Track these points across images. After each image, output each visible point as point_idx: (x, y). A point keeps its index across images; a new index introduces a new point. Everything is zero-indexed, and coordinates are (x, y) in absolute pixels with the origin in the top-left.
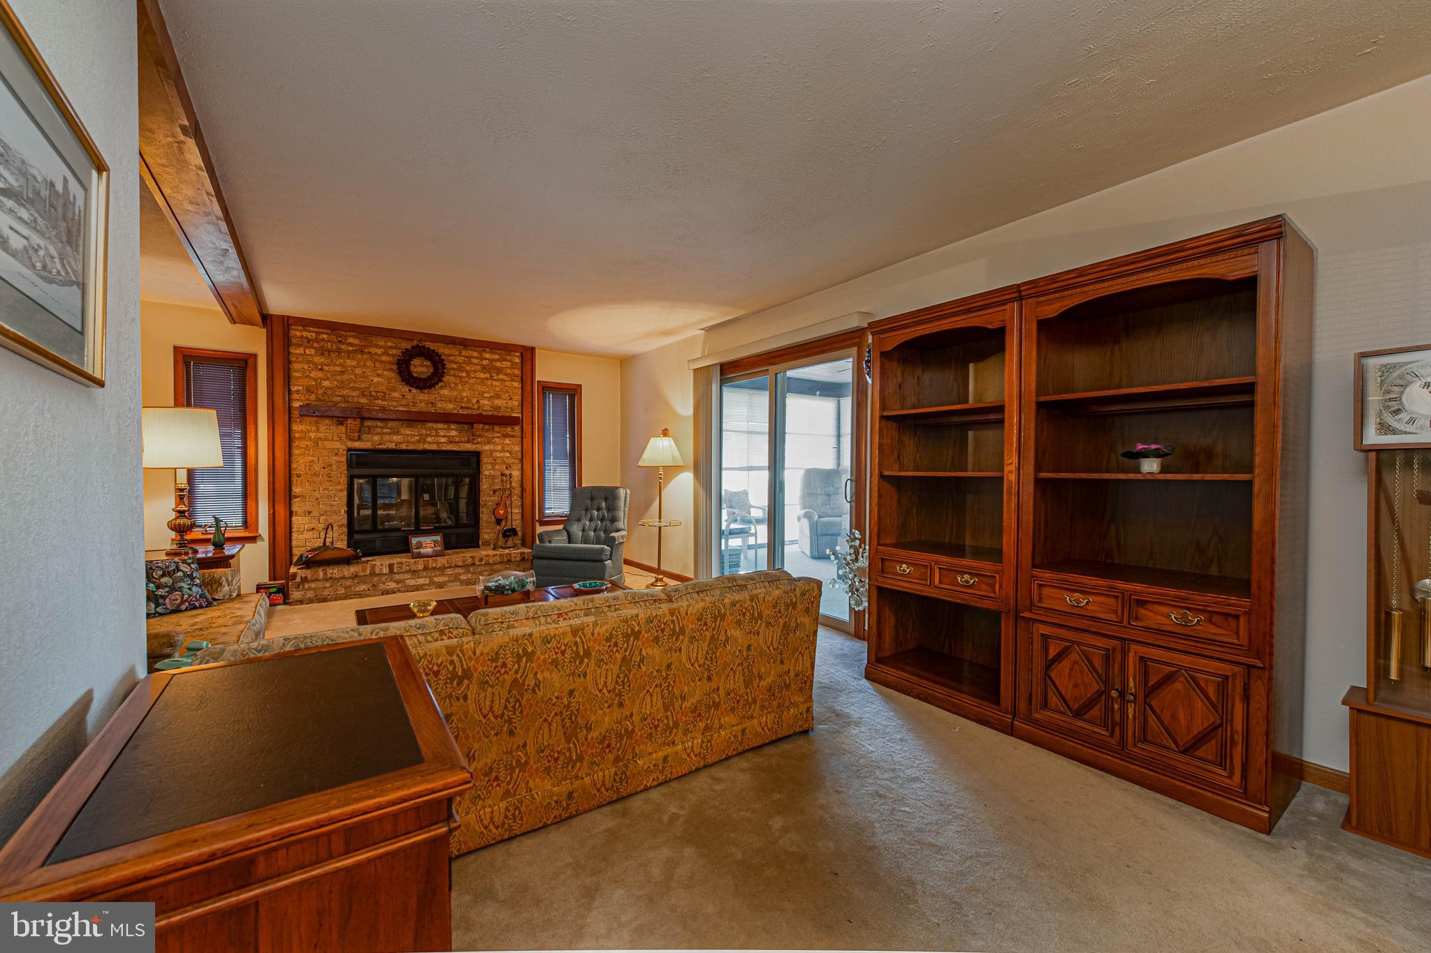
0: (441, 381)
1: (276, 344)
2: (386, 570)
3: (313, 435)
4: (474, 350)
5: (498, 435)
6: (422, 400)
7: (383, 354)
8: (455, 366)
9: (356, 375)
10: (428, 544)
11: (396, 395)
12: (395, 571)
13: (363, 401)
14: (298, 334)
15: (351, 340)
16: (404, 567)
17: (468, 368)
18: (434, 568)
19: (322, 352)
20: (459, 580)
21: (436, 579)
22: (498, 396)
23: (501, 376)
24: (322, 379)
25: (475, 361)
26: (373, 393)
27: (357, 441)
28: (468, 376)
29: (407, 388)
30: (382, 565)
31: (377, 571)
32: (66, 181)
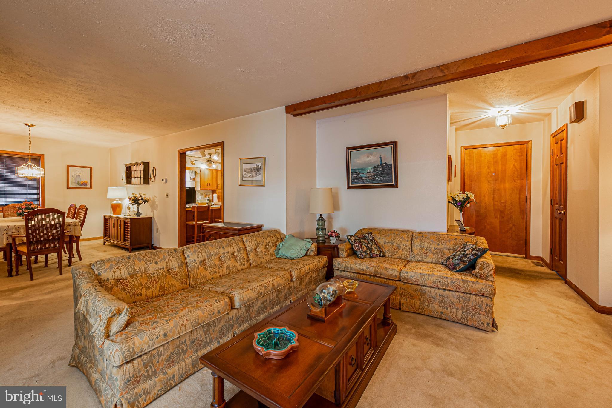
32: (256, 165)
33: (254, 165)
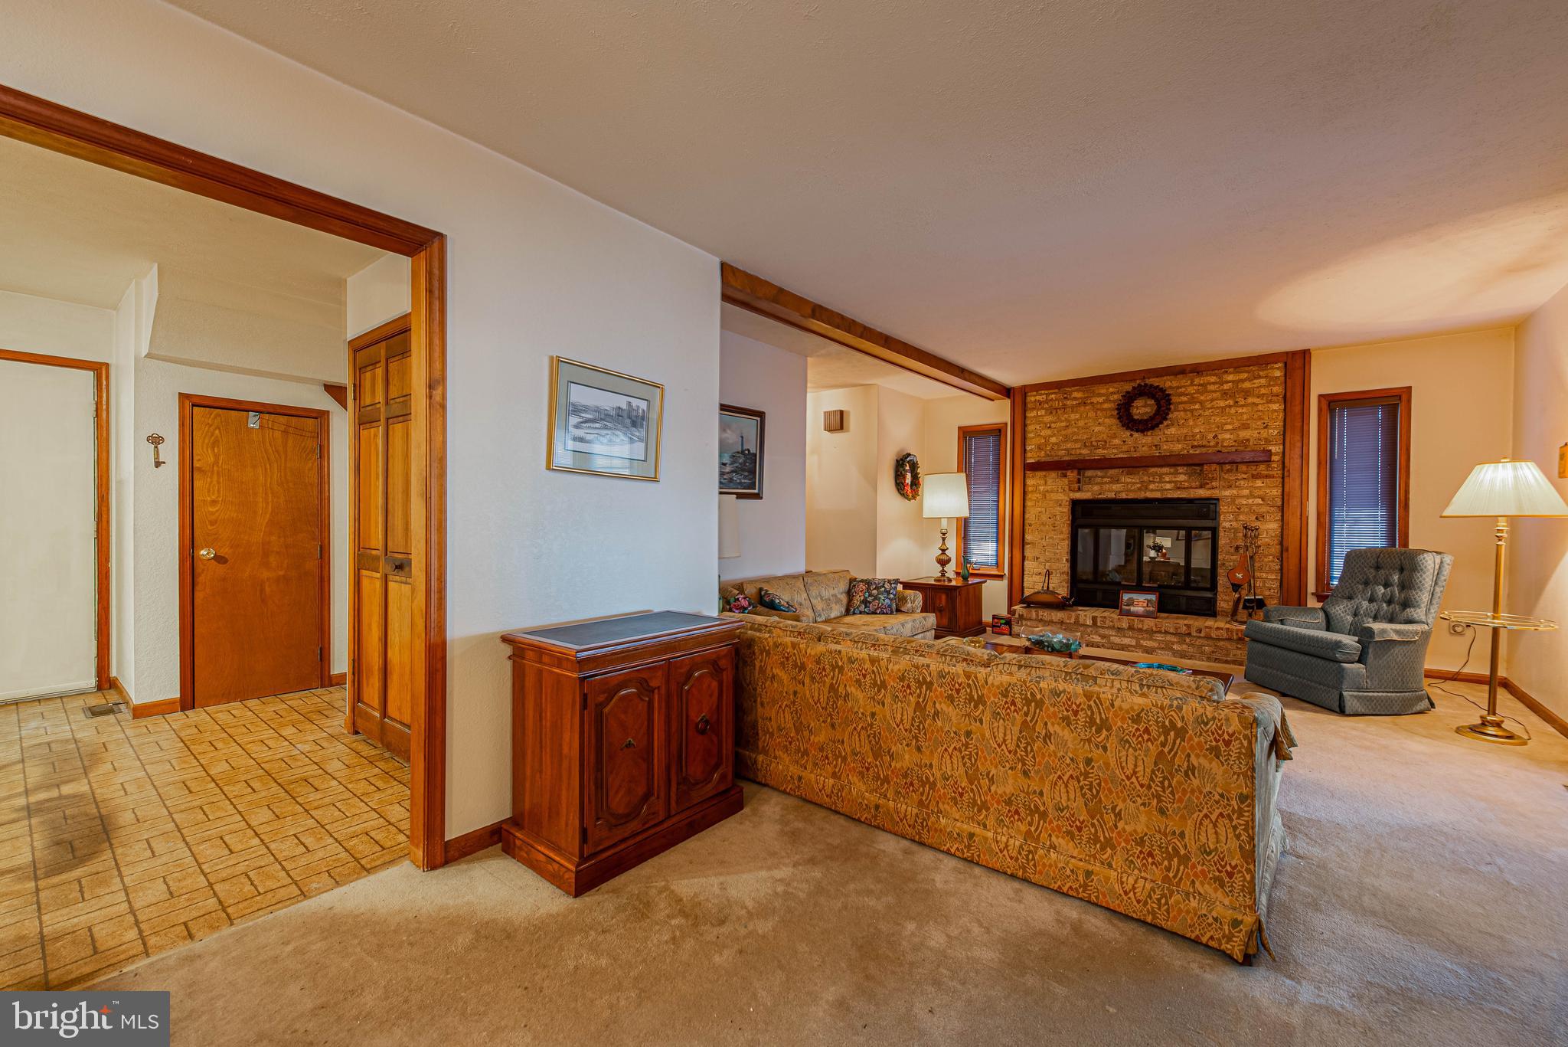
0: (1166, 419)
1: (1016, 411)
2: (1089, 622)
3: (1041, 488)
4: (1211, 375)
5: (1245, 476)
6: (1143, 444)
7: (1105, 402)
8: (1185, 399)
9: (1078, 428)
10: (1140, 602)
11: (1116, 441)
12: (1099, 624)
13: (1085, 452)
14: (1033, 399)
15: (1075, 395)
16: (1107, 622)
17: (1202, 398)
18: (1140, 630)
19: (1051, 411)
20: (1171, 649)
21: (1144, 643)
22: (1245, 426)
23: (1250, 400)
24: (1050, 436)
25: (1212, 388)
26: (1094, 443)
27: (1077, 491)
28: (1203, 408)
29: (1128, 433)
30: (1085, 616)
31: (1081, 622)
32: (629, 403)
33: (622, 402)
